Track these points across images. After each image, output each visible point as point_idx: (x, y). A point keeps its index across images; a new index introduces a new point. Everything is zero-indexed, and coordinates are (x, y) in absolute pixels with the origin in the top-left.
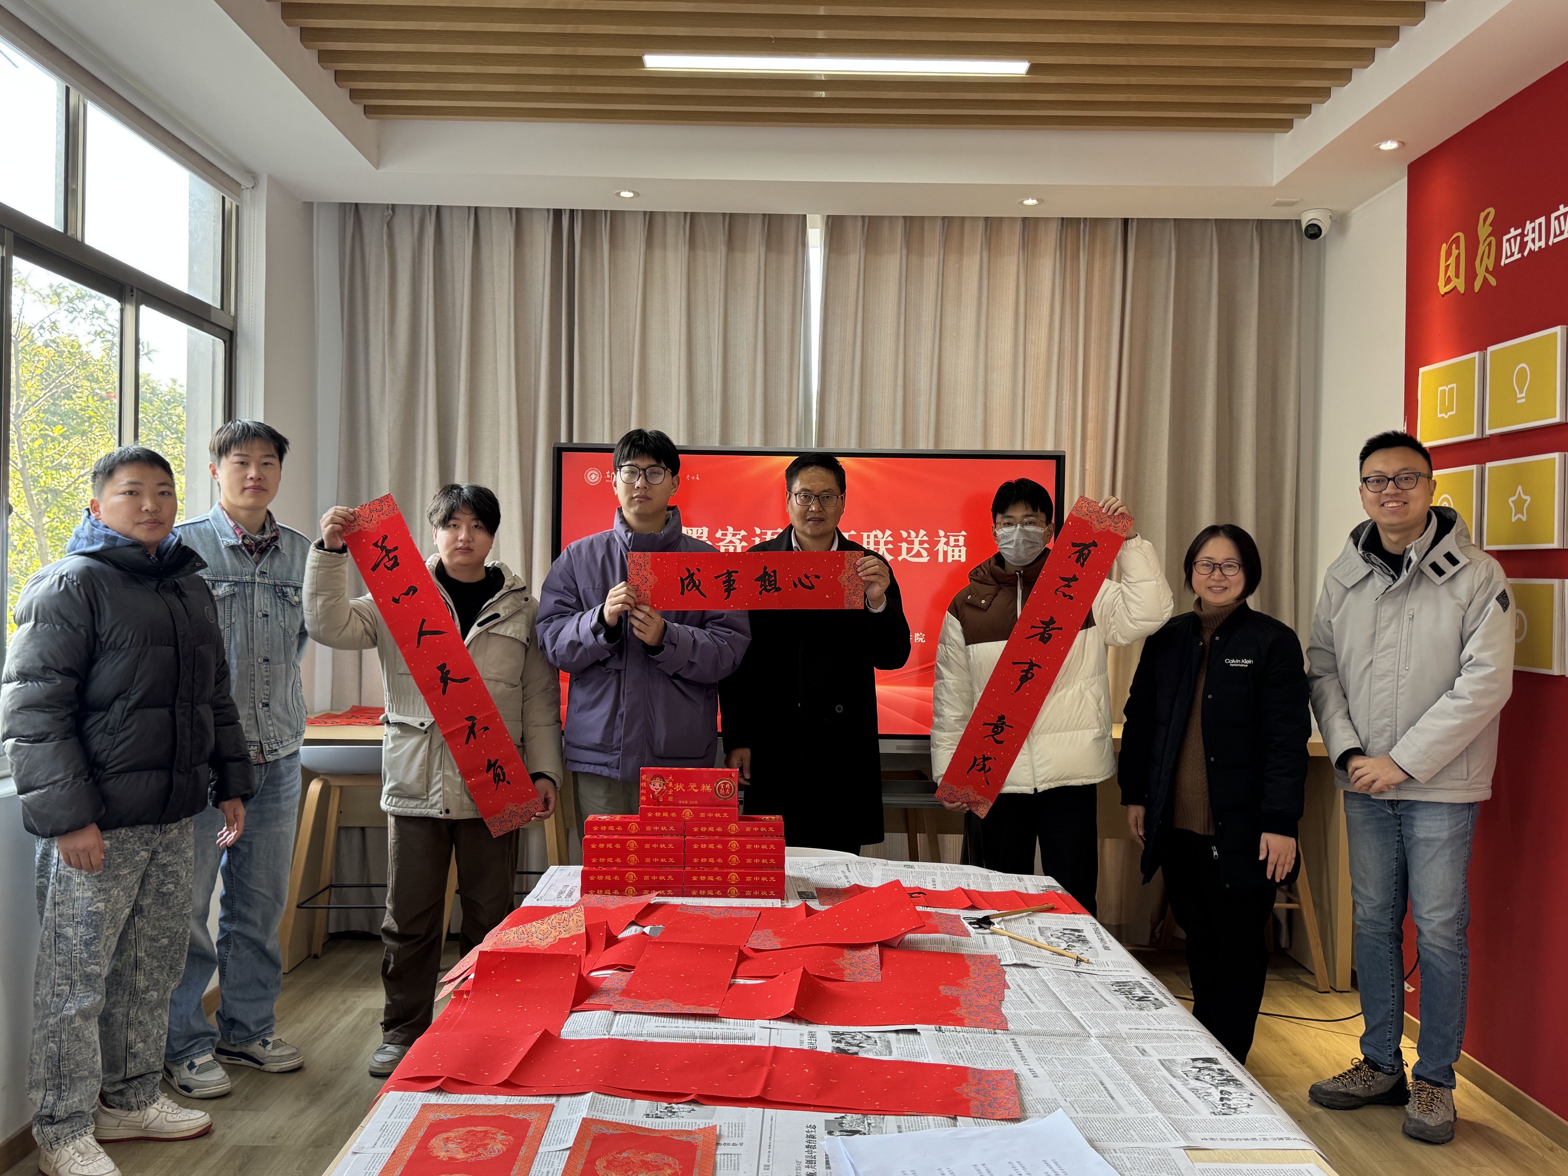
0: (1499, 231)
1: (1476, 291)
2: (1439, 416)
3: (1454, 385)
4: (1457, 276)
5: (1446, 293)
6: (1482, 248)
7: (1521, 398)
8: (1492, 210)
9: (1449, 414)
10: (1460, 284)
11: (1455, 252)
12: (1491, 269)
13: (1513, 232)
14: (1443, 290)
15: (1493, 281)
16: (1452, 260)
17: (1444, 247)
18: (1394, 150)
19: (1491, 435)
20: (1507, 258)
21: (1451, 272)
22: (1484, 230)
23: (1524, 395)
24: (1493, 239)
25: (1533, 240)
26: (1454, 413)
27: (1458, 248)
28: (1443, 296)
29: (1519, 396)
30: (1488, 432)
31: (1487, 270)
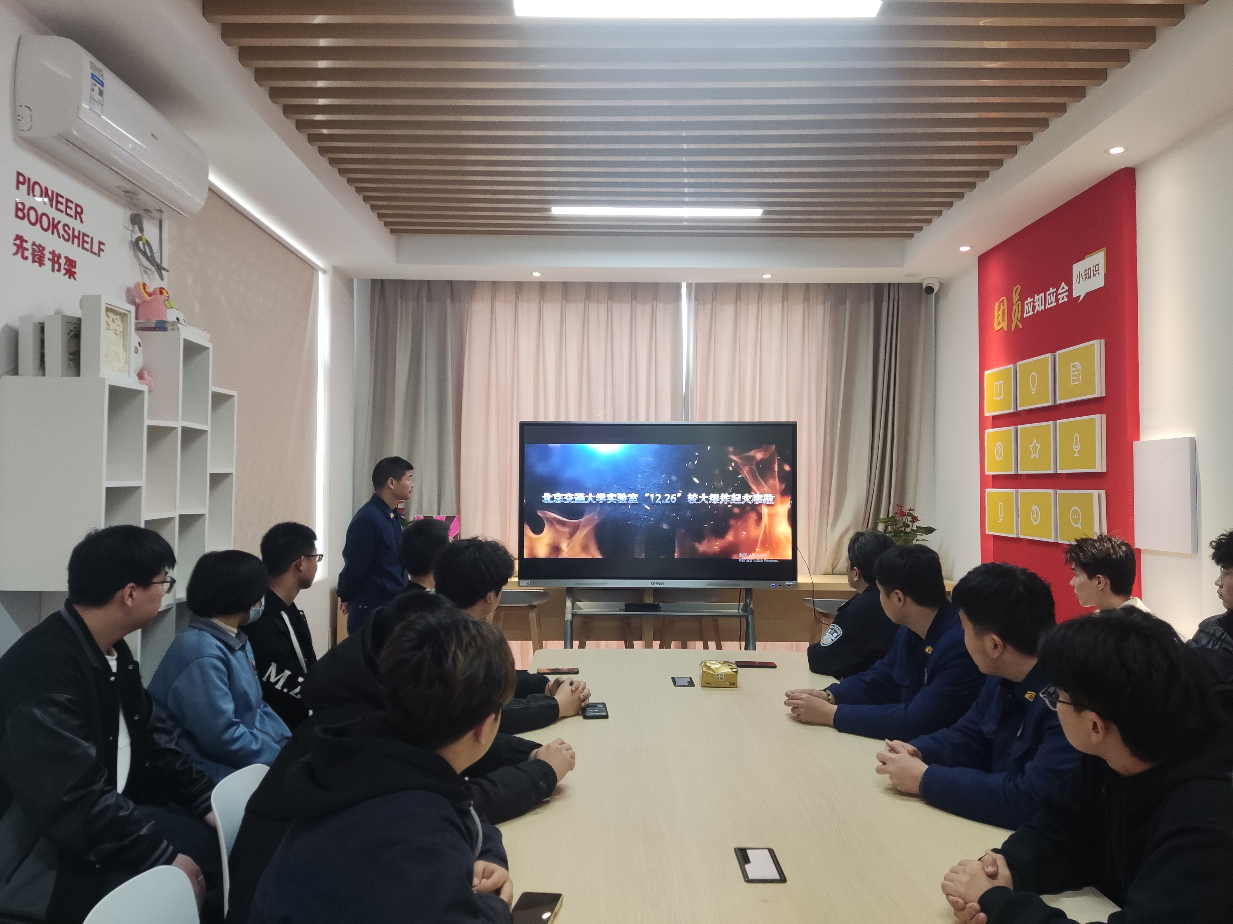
0: (1023, 299)
1: (1013, 330)
2: (995, 398)
3: (1002, 382)
4: (1003, 321)
5: (998, 330)
6: (1015, 306)
7: (1033, 391)
8: (1019, 286)
9: (1000, 397)
10: (1004, 325)
11: (1002, 308)
12: (1019, 319)
13: (1029, 300)
14: (997, 328)
15: (1020, 326)
16: (1001, 312)
17: (997, 304)
18: (970, 250)
19: (1021, 411)
20: (1027, 313)
21: (1000, 319)
22: (1016, 297)
23: (1035, 389)
24: (1020, 302)
25: (1039, 305)
26: (1002, 397)
27: (1003, 305)
28: (997, 331)
29: (1033, 390)
30: (1019, 409)
31: (1017, 319)
